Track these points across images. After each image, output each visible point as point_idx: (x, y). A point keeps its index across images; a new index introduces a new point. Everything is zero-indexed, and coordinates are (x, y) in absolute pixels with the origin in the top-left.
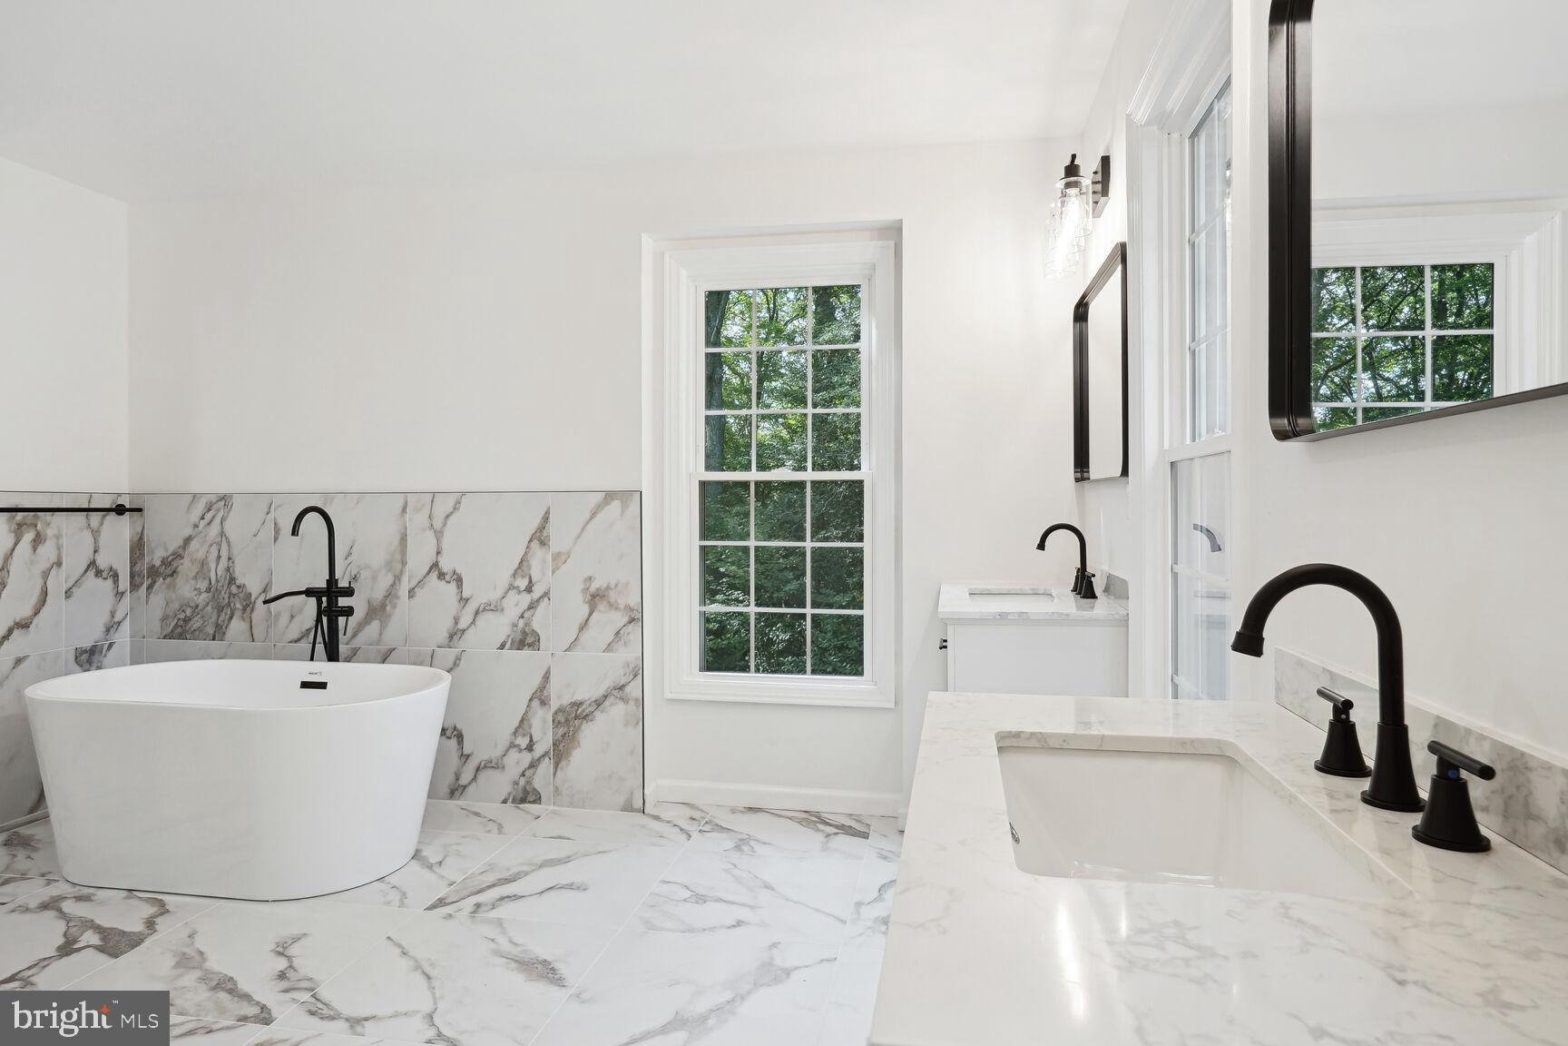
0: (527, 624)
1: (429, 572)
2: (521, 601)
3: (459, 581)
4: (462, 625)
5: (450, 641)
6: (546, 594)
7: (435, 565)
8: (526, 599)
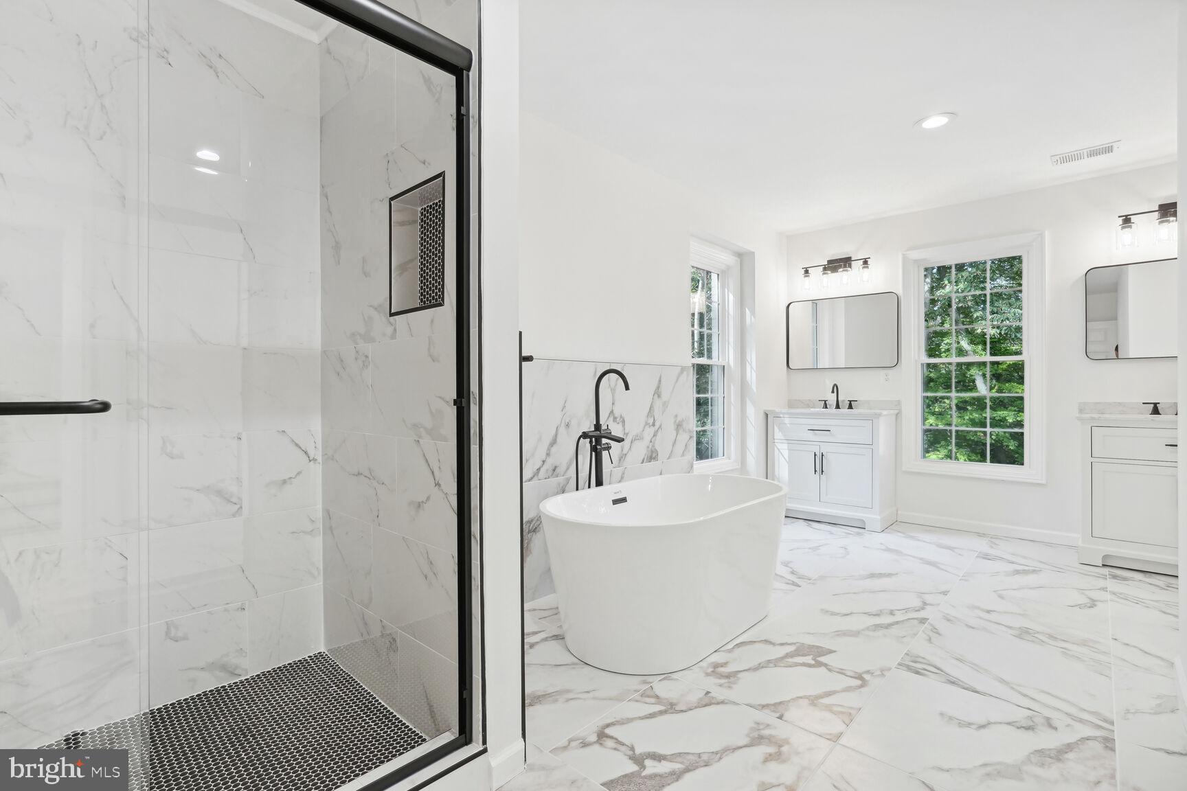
0: (653, 446)
1: (609, 417)
2: (649, 432)
3: (623, 422)
4: (625, 452)
5: (619, 463)
6: (660, 427)
7: (612, 412)
8: (652, 430)
